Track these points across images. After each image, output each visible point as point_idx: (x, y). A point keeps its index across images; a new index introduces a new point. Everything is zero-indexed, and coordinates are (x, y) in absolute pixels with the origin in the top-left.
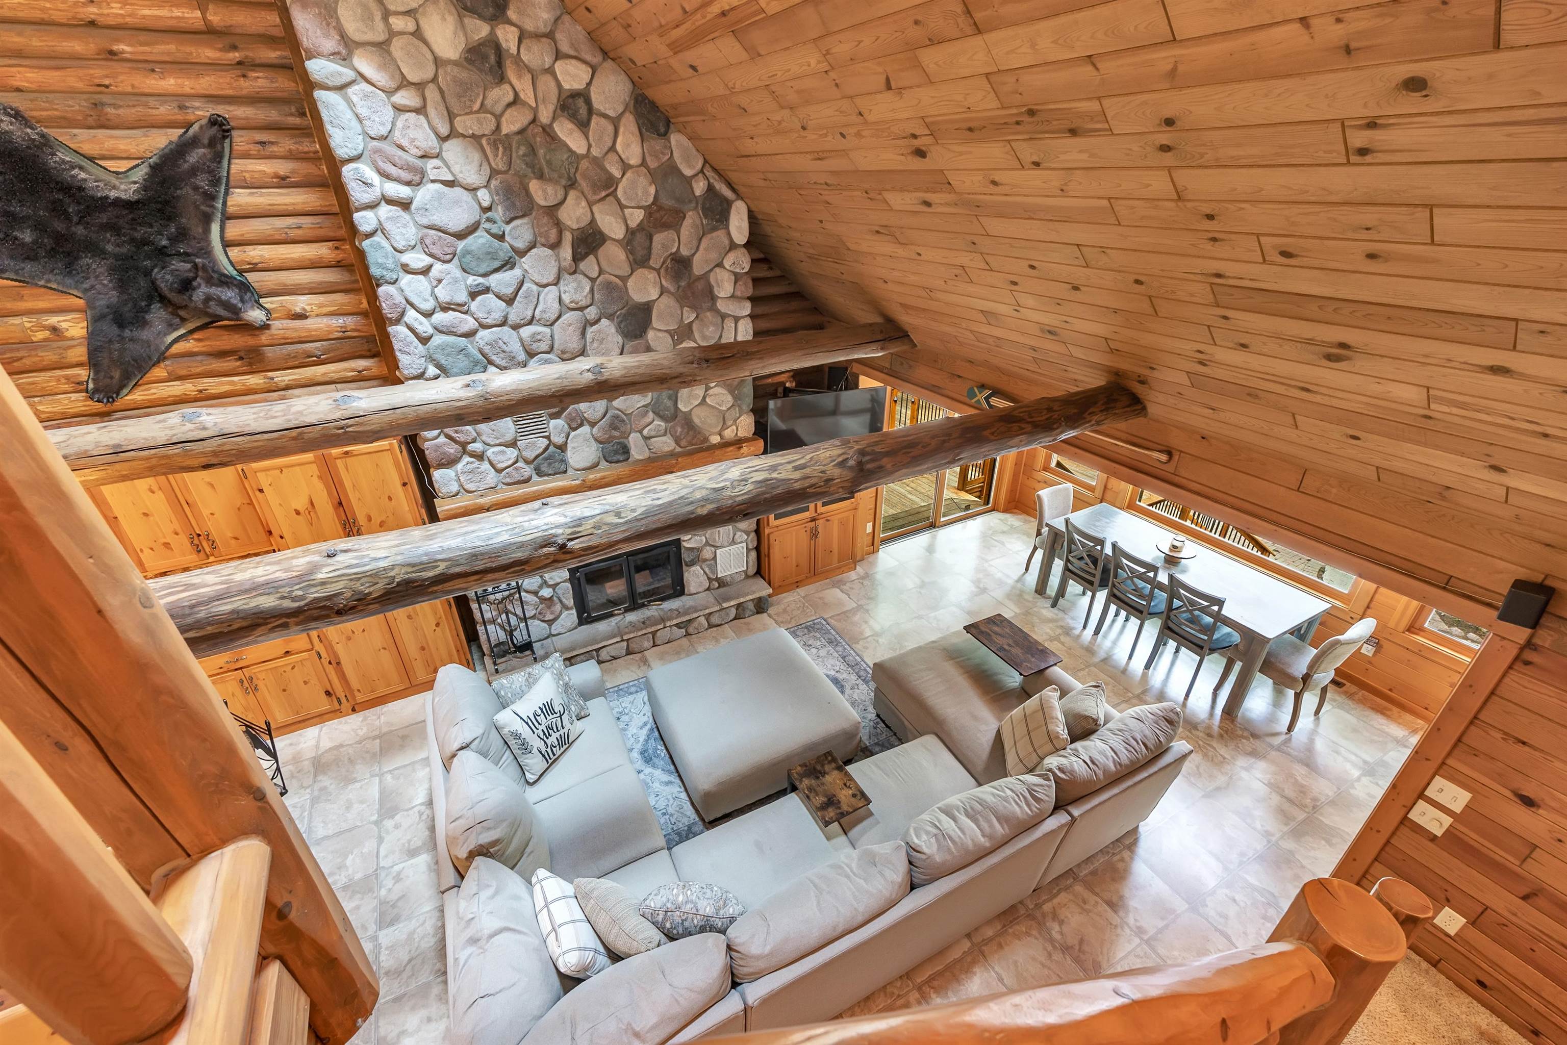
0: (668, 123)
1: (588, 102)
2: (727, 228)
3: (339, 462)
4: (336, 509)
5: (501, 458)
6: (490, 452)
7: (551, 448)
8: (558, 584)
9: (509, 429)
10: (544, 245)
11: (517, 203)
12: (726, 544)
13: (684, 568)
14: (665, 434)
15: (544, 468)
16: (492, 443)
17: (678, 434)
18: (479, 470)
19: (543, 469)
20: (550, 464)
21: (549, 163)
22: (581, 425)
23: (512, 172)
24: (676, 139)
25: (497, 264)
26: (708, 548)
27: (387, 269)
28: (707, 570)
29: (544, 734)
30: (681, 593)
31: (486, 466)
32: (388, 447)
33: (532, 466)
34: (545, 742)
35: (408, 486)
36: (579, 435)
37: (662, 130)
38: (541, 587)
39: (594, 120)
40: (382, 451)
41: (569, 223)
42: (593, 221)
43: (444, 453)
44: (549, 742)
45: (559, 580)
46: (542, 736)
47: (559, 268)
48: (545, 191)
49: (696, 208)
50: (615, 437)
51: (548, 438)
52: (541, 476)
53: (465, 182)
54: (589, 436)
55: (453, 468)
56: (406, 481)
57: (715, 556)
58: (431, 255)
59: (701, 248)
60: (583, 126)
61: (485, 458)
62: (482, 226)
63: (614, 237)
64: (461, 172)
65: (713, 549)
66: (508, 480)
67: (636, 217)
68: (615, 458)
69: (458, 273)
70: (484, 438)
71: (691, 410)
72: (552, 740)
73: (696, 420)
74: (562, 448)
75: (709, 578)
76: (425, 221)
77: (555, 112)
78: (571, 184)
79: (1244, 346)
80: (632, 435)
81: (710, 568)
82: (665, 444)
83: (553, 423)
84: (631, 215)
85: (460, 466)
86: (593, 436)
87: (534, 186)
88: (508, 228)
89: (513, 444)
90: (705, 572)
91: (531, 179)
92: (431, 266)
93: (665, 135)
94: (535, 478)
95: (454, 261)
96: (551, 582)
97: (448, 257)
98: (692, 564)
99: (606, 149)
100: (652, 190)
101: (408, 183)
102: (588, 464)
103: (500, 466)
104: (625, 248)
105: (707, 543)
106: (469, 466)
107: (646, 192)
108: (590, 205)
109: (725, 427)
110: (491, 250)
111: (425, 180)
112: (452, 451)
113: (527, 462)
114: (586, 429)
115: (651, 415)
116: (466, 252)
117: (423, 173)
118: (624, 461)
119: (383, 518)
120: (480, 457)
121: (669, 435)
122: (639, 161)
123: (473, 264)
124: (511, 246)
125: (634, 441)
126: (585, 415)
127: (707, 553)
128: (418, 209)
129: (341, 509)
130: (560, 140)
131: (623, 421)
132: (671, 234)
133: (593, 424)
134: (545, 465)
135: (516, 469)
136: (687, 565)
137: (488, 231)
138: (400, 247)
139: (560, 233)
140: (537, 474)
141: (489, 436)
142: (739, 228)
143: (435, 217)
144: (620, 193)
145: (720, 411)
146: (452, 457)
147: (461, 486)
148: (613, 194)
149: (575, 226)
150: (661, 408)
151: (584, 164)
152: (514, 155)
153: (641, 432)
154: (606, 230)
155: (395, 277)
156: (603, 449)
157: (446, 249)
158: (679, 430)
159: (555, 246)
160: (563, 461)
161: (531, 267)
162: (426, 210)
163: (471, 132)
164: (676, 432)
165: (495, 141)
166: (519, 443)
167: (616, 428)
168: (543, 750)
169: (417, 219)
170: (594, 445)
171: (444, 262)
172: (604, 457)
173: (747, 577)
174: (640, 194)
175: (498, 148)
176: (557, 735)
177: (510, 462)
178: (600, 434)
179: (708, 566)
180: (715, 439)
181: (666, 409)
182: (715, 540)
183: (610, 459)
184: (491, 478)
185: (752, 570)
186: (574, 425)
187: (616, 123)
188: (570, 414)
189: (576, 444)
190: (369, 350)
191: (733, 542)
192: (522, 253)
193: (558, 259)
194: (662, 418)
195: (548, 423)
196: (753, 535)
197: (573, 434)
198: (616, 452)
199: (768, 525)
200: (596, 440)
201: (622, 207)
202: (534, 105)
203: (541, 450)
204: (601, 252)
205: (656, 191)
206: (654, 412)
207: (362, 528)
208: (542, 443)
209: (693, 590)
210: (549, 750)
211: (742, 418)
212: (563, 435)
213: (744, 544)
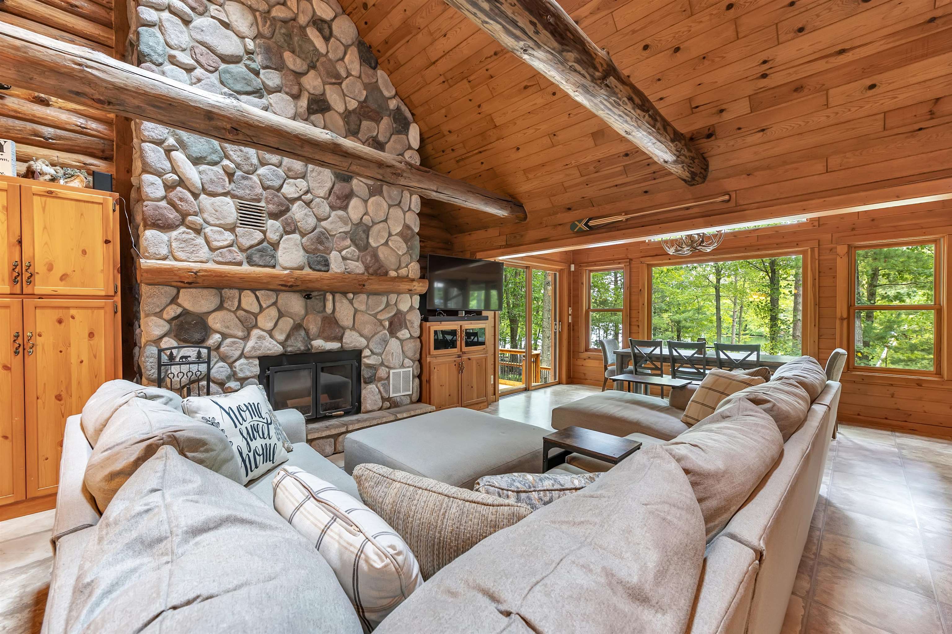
0: (377, 63)
1: (330, 28)
2: (407, 135)
3: (36, 199)
4: (10, 246)
5: (217, 236)
6: (208, 230)
7: (265, 244)
8: (249, 378)
9: (232, 213)
10: (287, 93)
11: (273, 60)
12: (397, 366)
13: (363, 385)
14: (357, 261)
15: (256, 258)
16: (212, 222)
17: (368, 261)
18: (194, 242)
19: (254, 259)
20: (262, 256)
21: (300, 46)
22: (293, 232)
23: (273, 40)
24: (380, 72)
25: (249, 89)
26: (383, 368)
27: (155, 52)
28: (381, 389)
29: (248, 433)
30: (358, 411)
31: (200, 240)
32: (101, 201)
33: (245, 255)
34: (248, 443)
35: (111, 245)
36: (291, 238)
37: (373, 65)
38: (229, 378)
39: (332, 40)
40: (93, 202)
41: (308, 87)
42: (324, 94)
43: (163, 215)
44: (253, 444)
45: (248, 374)
46: (245, 434)
47: (296, 113)
48: (294, 60)
49: (389, 116)
50: (319, 250)
51: (264, 232)
52: (252, 265)
53: (238, 29)
54: (298, 242)
55: (168, 234)
56: (110, 238)
57: (389, 376)
58: (197, 61)
59: (392, 140)
60: (327, 39)
61: (202, 234)
62: (243, 62)
63: (336, 109)
64: (237, 21)
65: (387, 370)
66: (220, 259)
67: (353, 105)
68: (318, 267)
69: (217, 82)
70: (205, 215)
71: (378, 247)
72: (257, 444)
73: (381, 255)
74: (275, 246)
75: (382, 397)
76: (199, 37)
77: (309, 22)
78: (312, 66)
79: (801, 30)
80: (333, 252)
81: (384, 388)
82: (357, 267)
83: (271, 222)
84: (350, 102)
85: (174, 234)
86: (302, 244)
87: (287, 55)
88: (262, 71)
89: (232, 229)
90: (380, 391)
91: (286, 50)
92: (195, 68)
93: (374, 68)
94: (245, 263)
95: (214, 74)
96: (241, 375)
97: (211, 69)
98: (369, 381)
99: (338, 57)
100: (365, 93)
101: (193, 9)
102: (295, 265)
103: (216, 244)
104: (343, 119)
105: (382, 364)
106: (184, 236)
107: (360, 92)
108: (324, 83)
109: (399, 268)
110: (246, 77)
111: (206, 14)
112: (172, 216)
113: (242, 250)
114: (296, 236)
115: (348, 242)
116: (226, 71)
117: (206, 10)
118: (325, 271)
119: (69, 272)
120: (198, 231)
121: (360, 262)
122: (358, 75)
123: (230, 81)
124: (263, 83)
125: (334, 257)
126: (299, 224)
127: (382, 372)
128: (195, 27)
129: (18, 248)
130: (309, 39)
131: (327, 238)
132: (373, 124)
133: (303, 235)
134: (258, 256)
135: (230, 251)
136: (365, 383)
137: (247, 66)
138: (172, 43)
139: (301, 91)
140: (248, 262)
141: (211, 214)
142: (415, 138)
143: (208, 38)
144: (344, 85)
145: (398, 254)
146: (170, 221)
147: (171, 252)
148: (340, 84)
149: (312, 91)
150: (357, 237)
151: (323, 59)
152: (277, 31)
153: (340, 252)
154: (332, 103)
155: (160, 61)
156: (308, 257)
157: (211, 62)
158: (369, 259)
159: (296, 97)
160: (273, 257)
161: (275, 103)
162: (202, 31)
163: (249, 3)
164: (366, 260)
165: (265, 17)
166: (238, 229)
167: (321, 243)
168: (245, 451)
169: (192, 34)
170: (302, 252)
171: (207, 70)
172: (309, 264)
173: (412, 402)
174: (357, 92)
175: (266, 22)
176: (263, 442)
177: (225, 243)
178: (308, 243)
179: (383, 385)
180: (393, 274)
181: (361, 239)
182: (389, 360)
183: (313, 267)
184: (204, 252)
185: (415, 397)
186: (288, 229)
187: (347, 47)
188: (286, 219)
189: (287, 246)
190: (103, 151)
191: (402, 366)
192: (271, 91)
193: (296, 106)
194: (357, 246)
195: (267, 221)
196: (417, 363)
197: (285, 237)
198: (319, 263)
199: (429, 354)
200: (304, 249)
201: (345, 95)
202: (296, 12)
203: (256, 241)
204: (327, 114)
205: (367, 96)
206: (351, 240)
207: (37, 277)
208: (258, 235)
209: (369, 407)
210: (251, 454)
211: (412, 264)
212: (277, 234)
213: (411, 369)
